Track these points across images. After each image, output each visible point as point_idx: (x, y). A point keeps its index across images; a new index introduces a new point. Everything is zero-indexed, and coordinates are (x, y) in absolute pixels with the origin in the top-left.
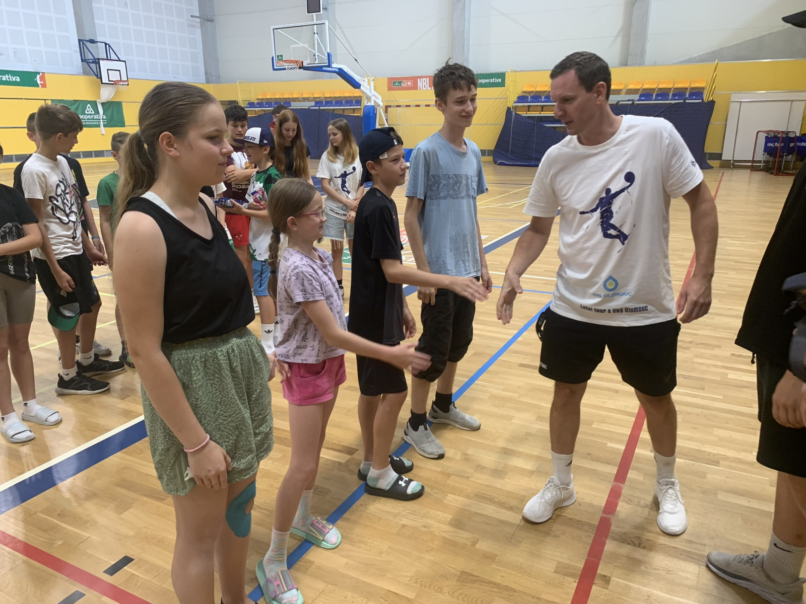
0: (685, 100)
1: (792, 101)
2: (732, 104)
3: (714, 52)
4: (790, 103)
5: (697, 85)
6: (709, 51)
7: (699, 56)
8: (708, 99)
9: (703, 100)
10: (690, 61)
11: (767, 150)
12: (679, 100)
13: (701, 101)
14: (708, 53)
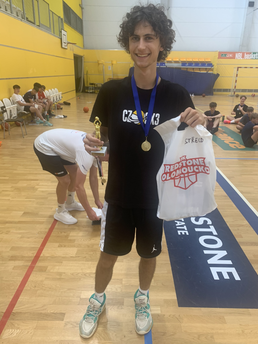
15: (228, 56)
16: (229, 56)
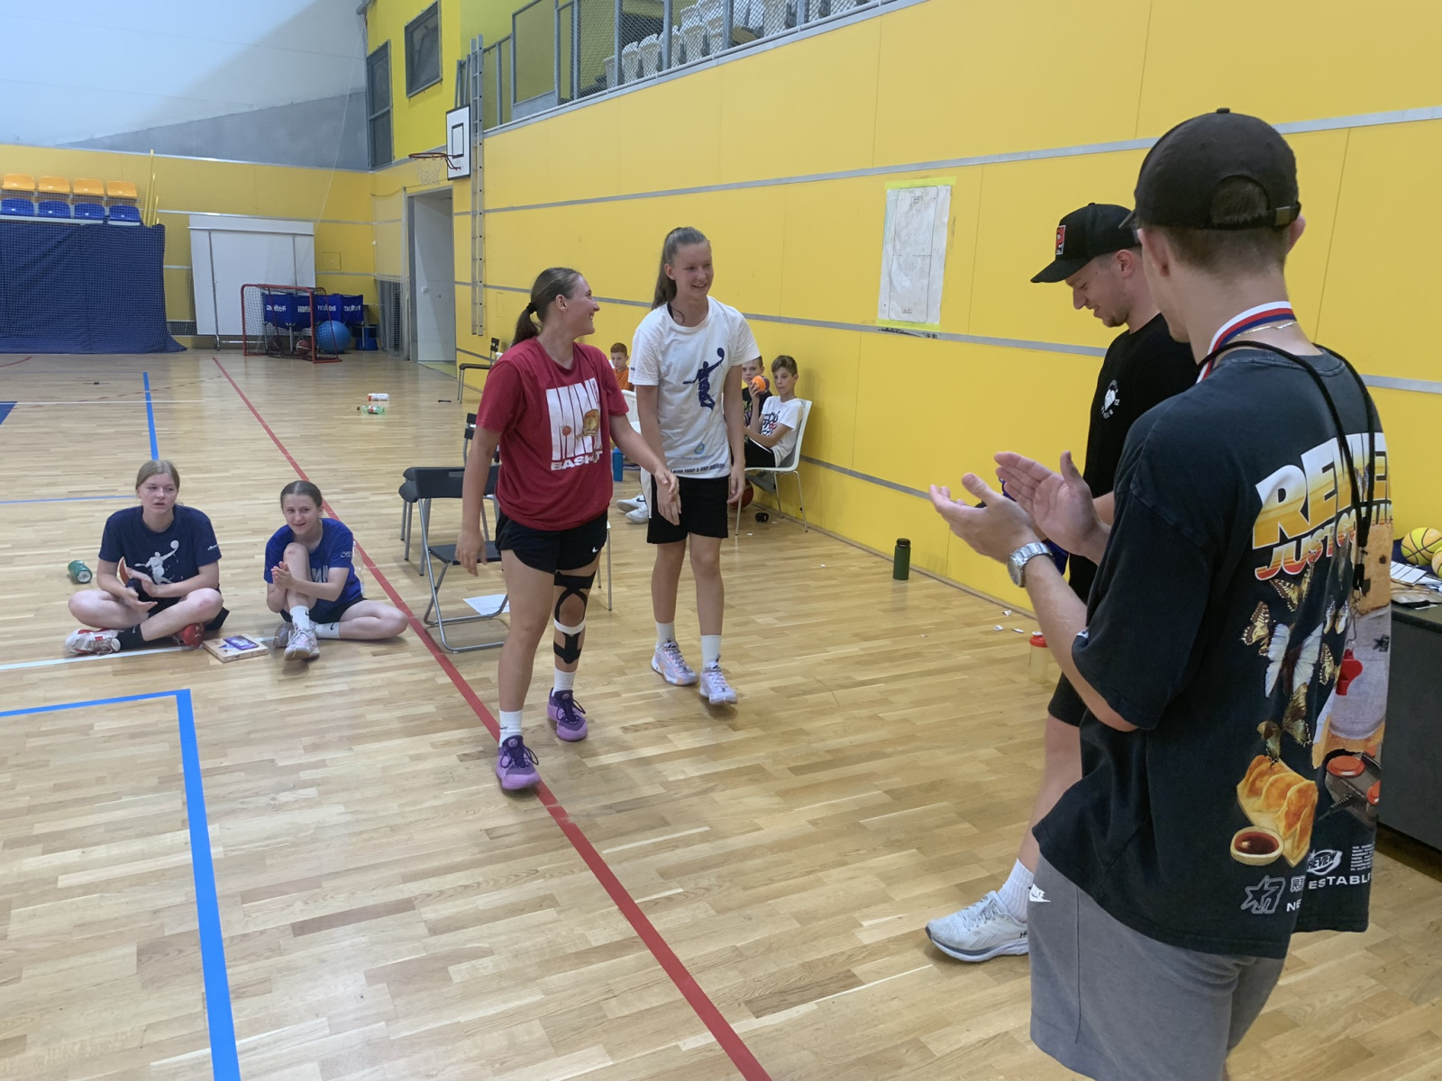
0: (106, 219)
1: (295, 234)
2: (192, 233)
3: (137, 133)
4: (290, 238)
5: (120, 193)
6: (126, 131)
7: (109, 137)
8: (152, 221)
9: (140, 221)
10: (91, 144)
11: (269, 317)
12: (92, 219)
13: (138, 224)
14: (124, 134)
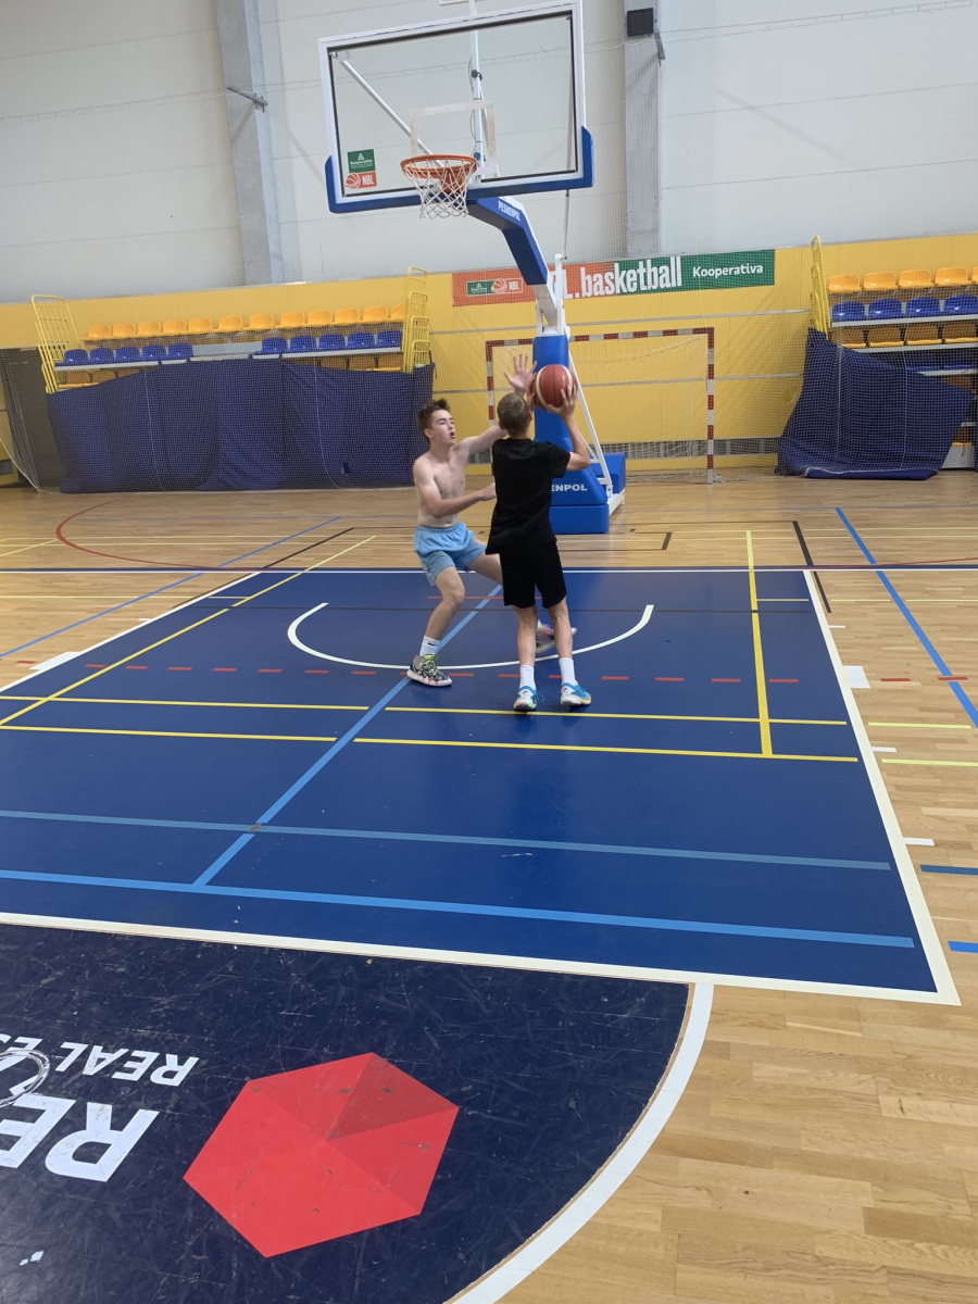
15: (501, 291)
16: (505, 287)
